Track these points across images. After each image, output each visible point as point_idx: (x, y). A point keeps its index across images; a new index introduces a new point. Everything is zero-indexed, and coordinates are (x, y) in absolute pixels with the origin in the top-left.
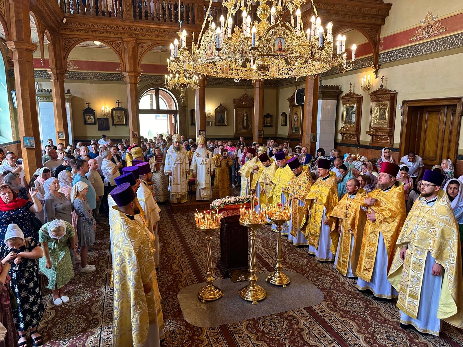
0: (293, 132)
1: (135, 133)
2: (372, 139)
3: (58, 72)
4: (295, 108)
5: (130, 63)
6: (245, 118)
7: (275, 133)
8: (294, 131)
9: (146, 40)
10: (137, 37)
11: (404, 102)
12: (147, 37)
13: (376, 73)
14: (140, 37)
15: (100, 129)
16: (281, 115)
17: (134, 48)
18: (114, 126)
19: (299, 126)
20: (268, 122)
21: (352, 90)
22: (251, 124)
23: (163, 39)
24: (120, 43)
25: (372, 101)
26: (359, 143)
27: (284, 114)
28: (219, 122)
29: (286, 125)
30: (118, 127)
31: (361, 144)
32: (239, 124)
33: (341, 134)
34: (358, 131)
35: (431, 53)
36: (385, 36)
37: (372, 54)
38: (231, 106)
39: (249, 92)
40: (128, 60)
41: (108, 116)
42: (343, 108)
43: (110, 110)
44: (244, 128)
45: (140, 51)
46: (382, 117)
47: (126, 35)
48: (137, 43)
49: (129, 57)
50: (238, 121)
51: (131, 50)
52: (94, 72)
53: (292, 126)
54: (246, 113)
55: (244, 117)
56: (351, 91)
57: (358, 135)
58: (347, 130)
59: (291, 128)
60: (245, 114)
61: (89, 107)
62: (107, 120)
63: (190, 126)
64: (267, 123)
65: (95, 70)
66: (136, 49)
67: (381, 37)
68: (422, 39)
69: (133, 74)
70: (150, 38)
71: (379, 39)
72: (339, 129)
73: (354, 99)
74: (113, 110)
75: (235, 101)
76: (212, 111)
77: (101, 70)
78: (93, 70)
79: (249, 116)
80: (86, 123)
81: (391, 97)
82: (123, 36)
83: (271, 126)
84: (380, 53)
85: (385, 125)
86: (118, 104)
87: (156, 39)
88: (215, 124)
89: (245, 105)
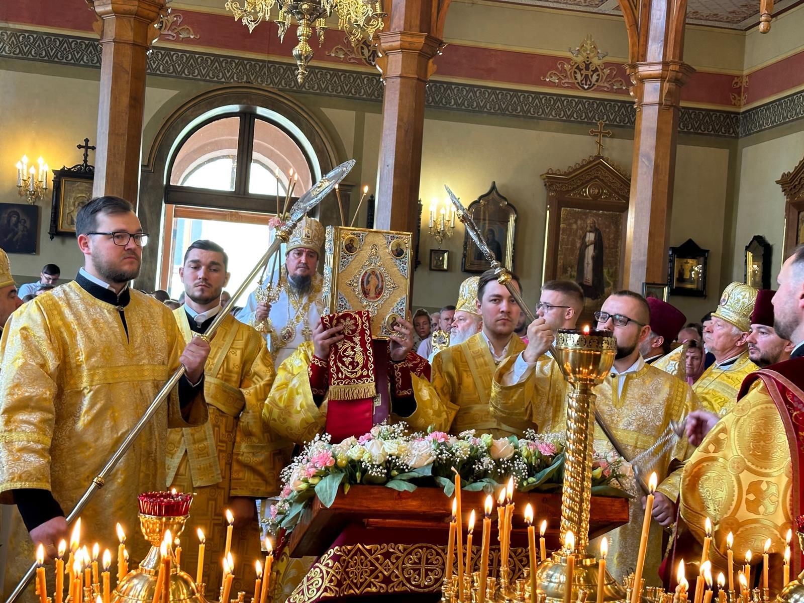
6: (590, 251)
16: (747, 248)
18: (57, 240)
27: (761, 246)
32: (565, 271)
39: (613, 149)
41: (38, 197)
43: (52, 176)
50: (560, 263)
52: (11, 26)
54: (596, 230)
55: (584, 246)
60: (591, 237)
62: (32, 211)
74: (62, 175)
75: (551, 181)
79: (606, 243)
86: (86, 155)
88: (464, 264)
89: (596, 197)
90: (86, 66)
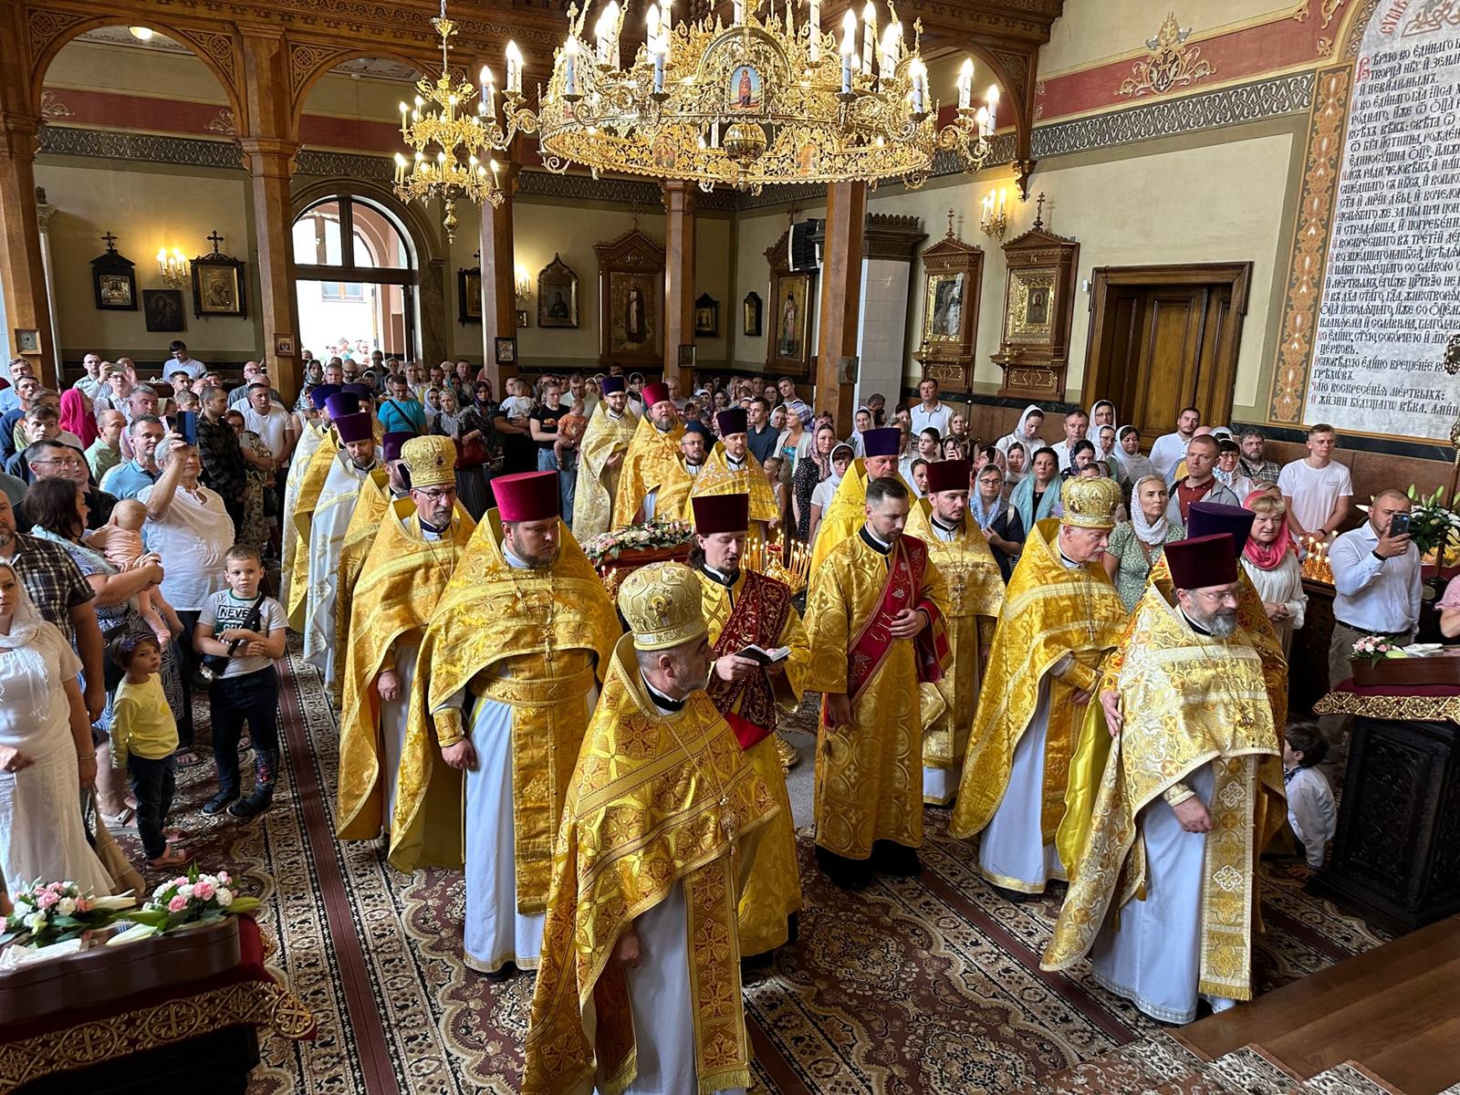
0: (780, 355)
1: (282, 340)
2: (1007, 378)
3: (11, 126)
4: (786, 282)
5: (263, 110)
6: (634, 306)
7: (724, 358)
8: (783, 352)
9: (318, 34)
10: (288, 25)
11: (1097, 271)
12: (321, 27)
13: (1023, 183)
14: (299, 24)
15: (154, 325)
16: (745, 301)
17: (276, 60)
18: (202, 319)
19: (798, 338)
20: (704, 322)
21: (955, 231)
22: (653, 324)
23: (374, 37)
24: (229, 38)
25: (1011, 268)
26: (970, 390)
27: (755, 300)
28: (553, 314)
29: (758, 332)
30: (213, 320)
31: (975, 391)
33: (921, 362)
34: (969, 353)
35: (1172, 135)
36: (1051, 76)
37: (1013, 129)
38: (588, 264)
39: (648, 223)
40: (256, 98)
41: (179, 283)
42: (929, 285)
43: (189, 265)
44: (632, 337)
45: (298, 71)
46: (1036, 315)
47: (250, 16)
48: (287, 45)
49: (260, 86)
50: (613, 317)
51: (266, 64)
52: (129, 131)
53: (779, 337)
54: (636, 289)
55: (630, 303)
56: (950, 234)
57: (969, 366)
58: (938, 352)
59: (775, 344)
60: (634, 295)
61: (113, 252)
62: (176, 295)
63: (456, 325)
64: (700, 324)
65: (134, 126)
66: (284, 64)
67: (1038, 79)
68: (1148, 93)
69: (277, 147)
70: (333, 31)
71: (1034, 83)
72: (916, 347)
73: (959, 259)
74: (196, 264)
75: (601, 251)
76: (528, 278)
77: (154, 128)
78: (123, 126)
79: (647, 299)
80: (102, 304)
81: (1064, 257)
82: (238, 17)
83: (714, 334)
84: (1036, 125)
85: (1044, 335)
86: (216, 246)
87: (353, 34)
88: (539, 321)
89: (636, 263)
90: (202, 165)
